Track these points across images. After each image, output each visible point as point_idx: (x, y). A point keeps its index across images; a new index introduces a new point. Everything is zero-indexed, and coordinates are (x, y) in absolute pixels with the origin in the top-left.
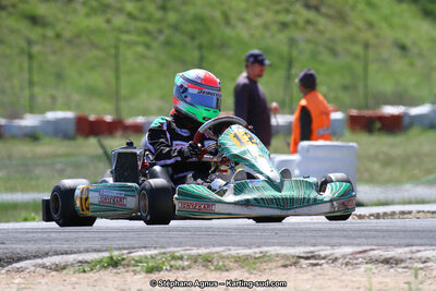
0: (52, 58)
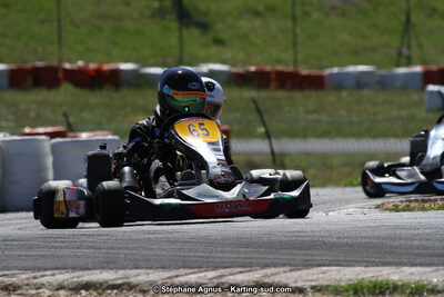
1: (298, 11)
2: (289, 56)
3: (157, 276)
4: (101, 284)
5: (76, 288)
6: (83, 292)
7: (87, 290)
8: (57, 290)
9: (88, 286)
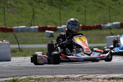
0: (118, 9)
4: (117, 78)
5: (110, 79)
6: (112, 80)
7: (113, 79)
8: (104, 79)
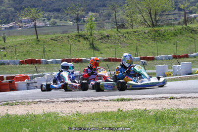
1: (116, 47)
2: (114, 55)
3: (80, 99)
4: (70, 101)
5: (65, 102)
8: (61, 102)
9: (67, 101)
